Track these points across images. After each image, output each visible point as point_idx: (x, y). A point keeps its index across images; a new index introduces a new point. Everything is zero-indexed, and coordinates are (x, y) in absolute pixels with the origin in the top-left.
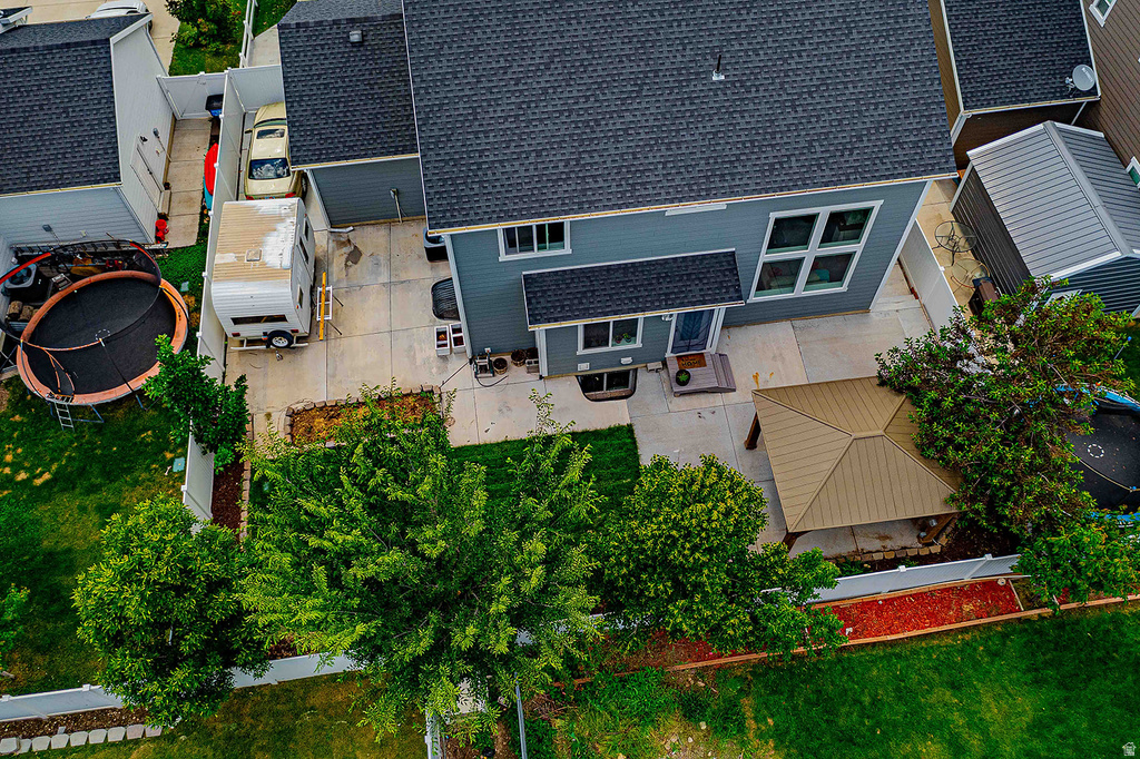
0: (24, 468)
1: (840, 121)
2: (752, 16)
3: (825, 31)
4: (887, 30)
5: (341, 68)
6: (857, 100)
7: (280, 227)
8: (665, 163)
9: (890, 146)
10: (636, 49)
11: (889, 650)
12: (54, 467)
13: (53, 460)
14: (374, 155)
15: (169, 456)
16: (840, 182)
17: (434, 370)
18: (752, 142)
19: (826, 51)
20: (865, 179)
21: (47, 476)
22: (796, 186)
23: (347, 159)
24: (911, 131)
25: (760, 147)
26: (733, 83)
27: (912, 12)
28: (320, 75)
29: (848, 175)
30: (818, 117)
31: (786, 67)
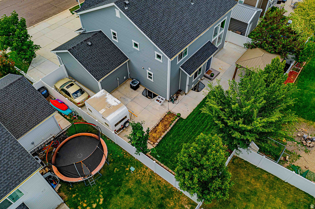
0: (93, 203)
5: (91, 52)
7: (107, 97)
8: (198, 24)
10: (176, 5)
12: (101, 196)
13: (98, 195)
14: (115, 68)
15: (128, 169)
17: (163, 108)
18: (207, 13)
21: (102, 200)
23: (109, 72)
25: (209, 13)
26: (196, 3)
28: (87, 57)
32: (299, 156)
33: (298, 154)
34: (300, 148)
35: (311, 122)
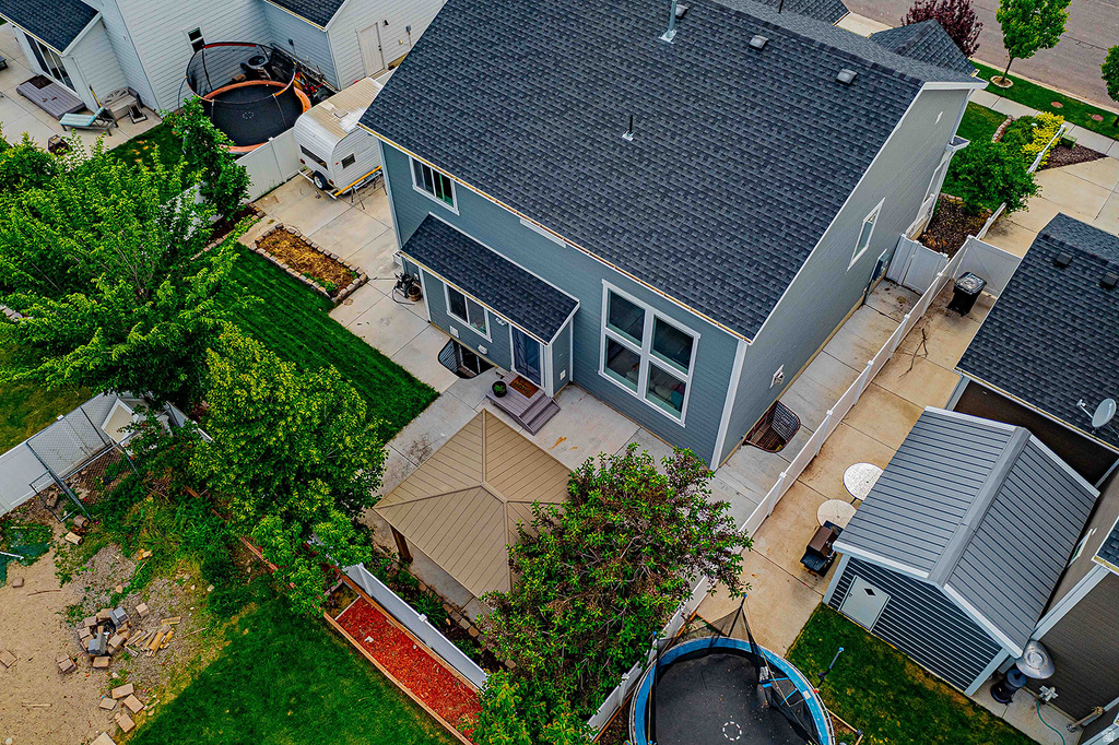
1: (691, 230)
2: (696, 106)
3: (744, 152)
4: (800, 184)
6: (720, 223)
8: (533, 175)
9: (714, 278)
10: (589, 81)
11: (381, 685)
16: (646, 278)
18: (608, 201)
19: (731, 168)
20: (668, 290)
22: (609, 257)
24: (743, 278)
25: (610, 209)
26: (636, 148)
27: (836, 181)
29: (657, 277)
30: (676, 216)
31: (686, 161)
32: (66, 579)
33: (74, 577)
34: (92, 593)
35: (184, 686)
